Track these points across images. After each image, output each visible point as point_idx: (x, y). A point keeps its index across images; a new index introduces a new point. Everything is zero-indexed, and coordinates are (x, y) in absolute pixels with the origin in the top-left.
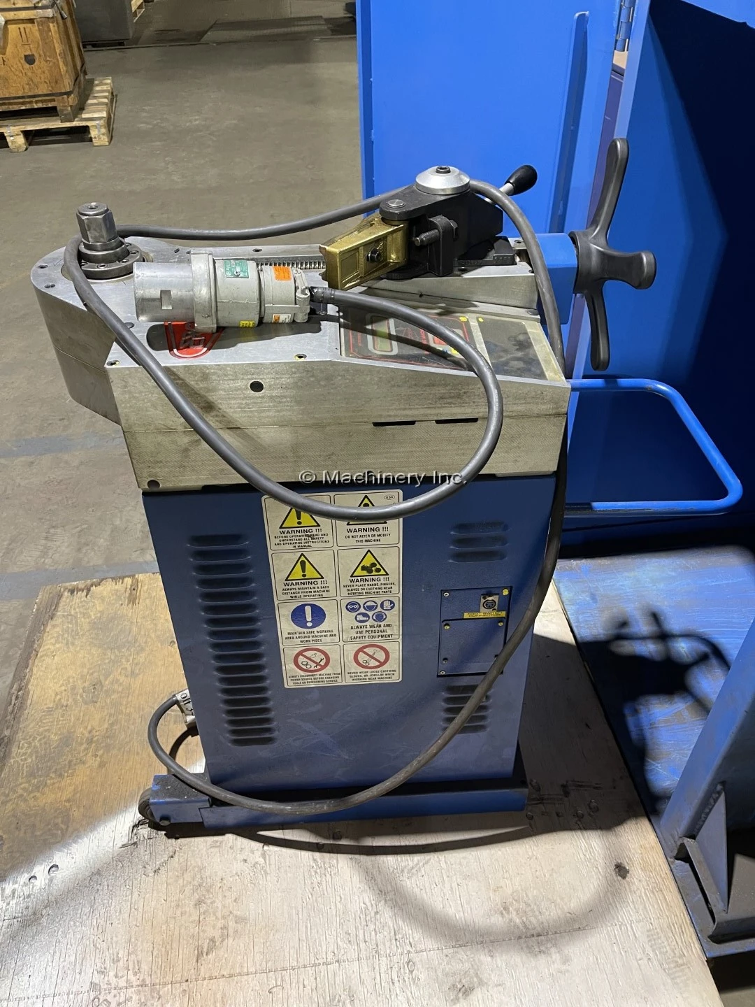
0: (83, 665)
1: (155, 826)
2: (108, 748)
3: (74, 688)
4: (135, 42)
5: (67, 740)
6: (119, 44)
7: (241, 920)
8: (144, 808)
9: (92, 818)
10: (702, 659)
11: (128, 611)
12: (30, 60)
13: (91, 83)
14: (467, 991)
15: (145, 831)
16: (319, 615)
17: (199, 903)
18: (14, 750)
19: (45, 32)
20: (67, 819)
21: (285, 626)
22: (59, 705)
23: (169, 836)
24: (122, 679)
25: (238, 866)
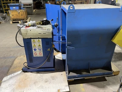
1: (23, 72)
3: (18, 63)
4: (34, 14)
5: (17, 66)
6: (32, 14)
7: (29, 78)
8: (22, 70)
9: (18, 71)
12: (22, 15)
13: (28, 18)
14: (47, 82)
16: (36, 50)
19: (23, 13)
20: (16, 71)
21: (33, 51)
22: (16, 64)
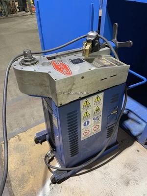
0: (17, 158)
1: (54, 183)
2: (34, 173)
3: (18, 164)
7: (83, 192)
10: (128, 112)
11: (20, 143)
14: (128, 183)
15: (53, 185)
16: (88, 123)
17: (73, 193)
18: (12, 182)
20: (34, 191)
21: (82, 127)
22: (16, 169)
23: (58, 184)
24: (28, 157)
25: (76, 182)
